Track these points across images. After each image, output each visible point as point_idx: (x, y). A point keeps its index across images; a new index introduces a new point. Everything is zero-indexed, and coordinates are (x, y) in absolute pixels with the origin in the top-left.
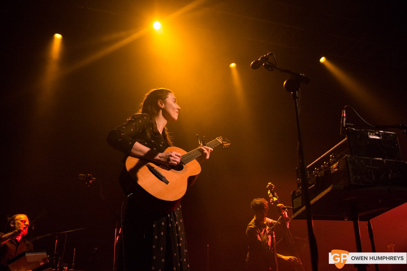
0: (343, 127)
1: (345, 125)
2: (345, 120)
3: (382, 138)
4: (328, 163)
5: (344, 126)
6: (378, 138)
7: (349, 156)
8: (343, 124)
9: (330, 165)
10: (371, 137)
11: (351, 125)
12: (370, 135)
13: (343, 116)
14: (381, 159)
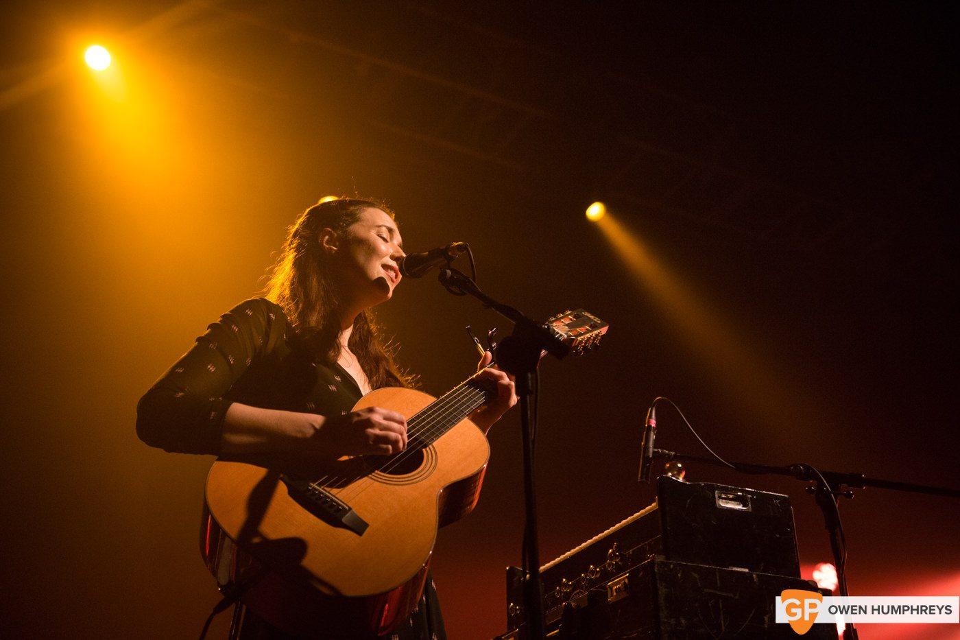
0: (647, 459)
1: (654, 452)
2: (653, 436)
3: (750, 510)
4: (601, 569)
5: (651, 456)
6: (740, 507)
7: (660, 559)
8: (649, 451)
9: (607, 576)
10: (724, 504)
11: (669, 456)
12: (720, 498)
13: (650, 426)
14: (747, 570)
